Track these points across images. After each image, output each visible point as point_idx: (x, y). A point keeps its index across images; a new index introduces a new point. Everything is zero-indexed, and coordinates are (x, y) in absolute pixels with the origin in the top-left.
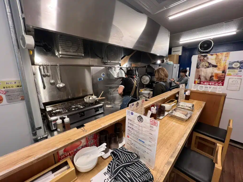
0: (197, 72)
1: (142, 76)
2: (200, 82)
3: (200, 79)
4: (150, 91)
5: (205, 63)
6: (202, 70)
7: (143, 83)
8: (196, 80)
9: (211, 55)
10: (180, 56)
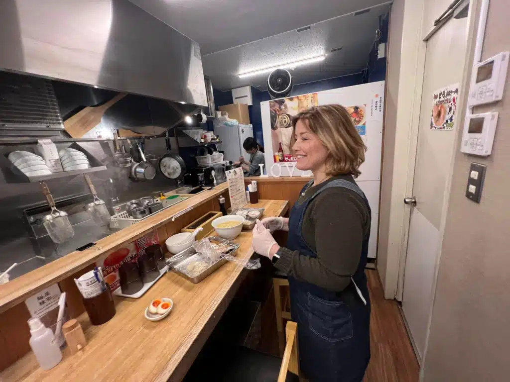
0: (275, 137)
1: (161, 160)
2: (283, 156)
3: (282, 151)
4: (190, 193)
5: (285, 117)
6: (282, 131)
7: (167, 178)
8: (277, 154)
9: (289, 99)
10: (250, 107)
